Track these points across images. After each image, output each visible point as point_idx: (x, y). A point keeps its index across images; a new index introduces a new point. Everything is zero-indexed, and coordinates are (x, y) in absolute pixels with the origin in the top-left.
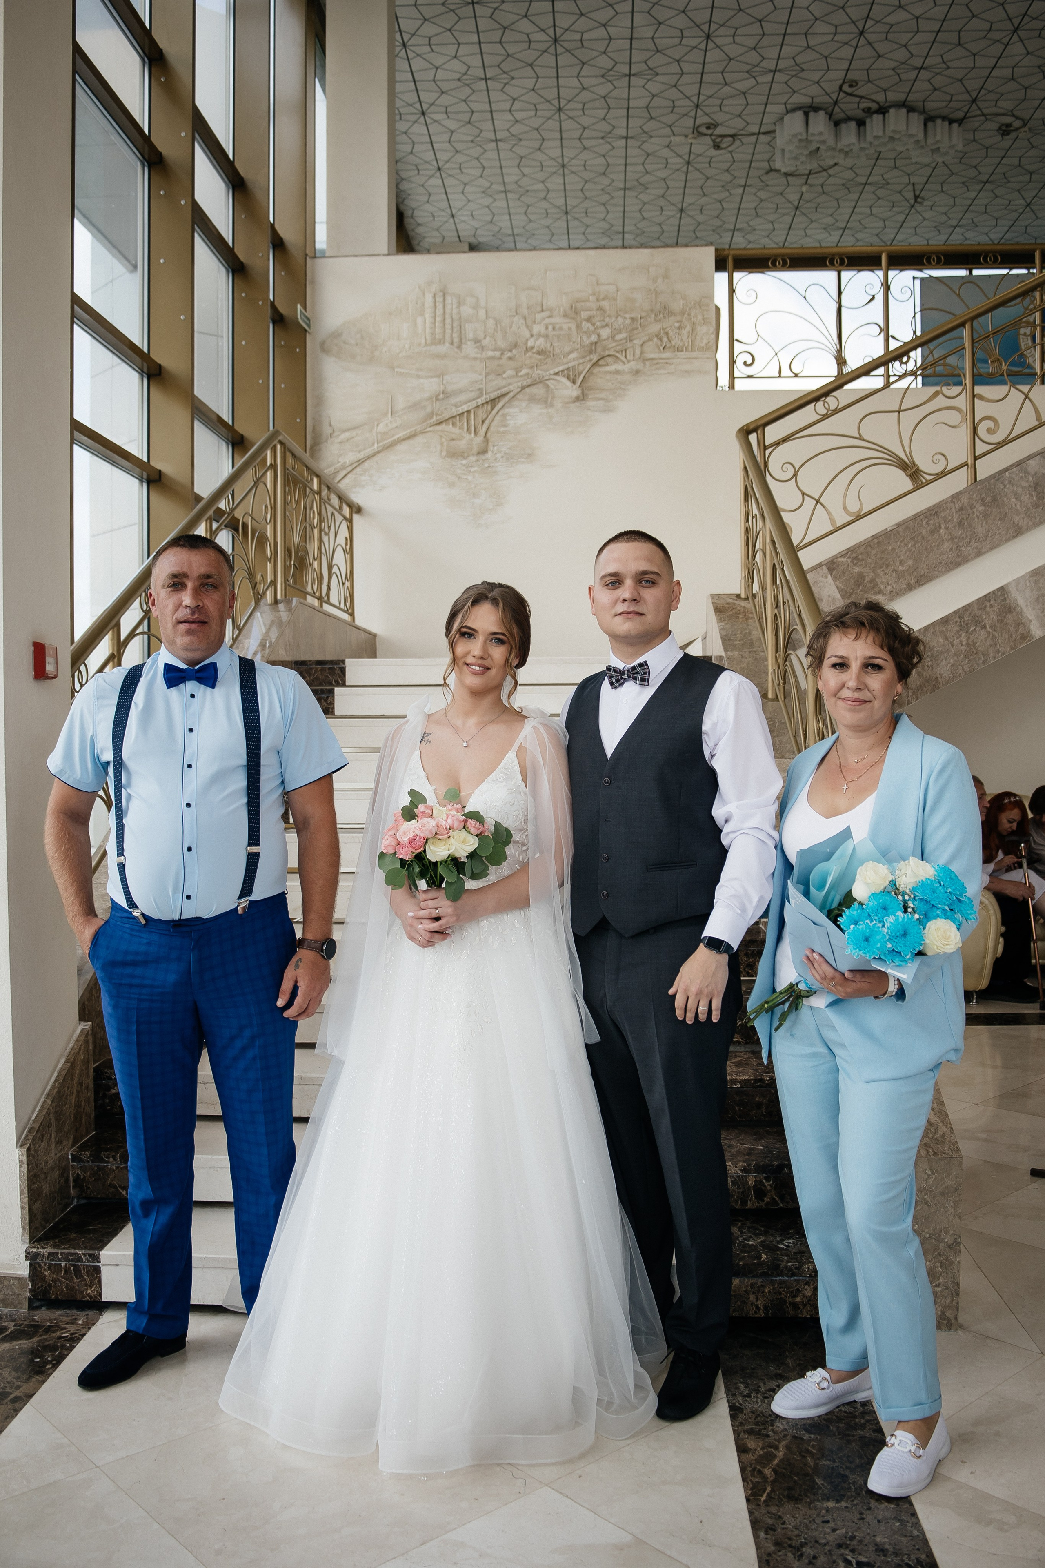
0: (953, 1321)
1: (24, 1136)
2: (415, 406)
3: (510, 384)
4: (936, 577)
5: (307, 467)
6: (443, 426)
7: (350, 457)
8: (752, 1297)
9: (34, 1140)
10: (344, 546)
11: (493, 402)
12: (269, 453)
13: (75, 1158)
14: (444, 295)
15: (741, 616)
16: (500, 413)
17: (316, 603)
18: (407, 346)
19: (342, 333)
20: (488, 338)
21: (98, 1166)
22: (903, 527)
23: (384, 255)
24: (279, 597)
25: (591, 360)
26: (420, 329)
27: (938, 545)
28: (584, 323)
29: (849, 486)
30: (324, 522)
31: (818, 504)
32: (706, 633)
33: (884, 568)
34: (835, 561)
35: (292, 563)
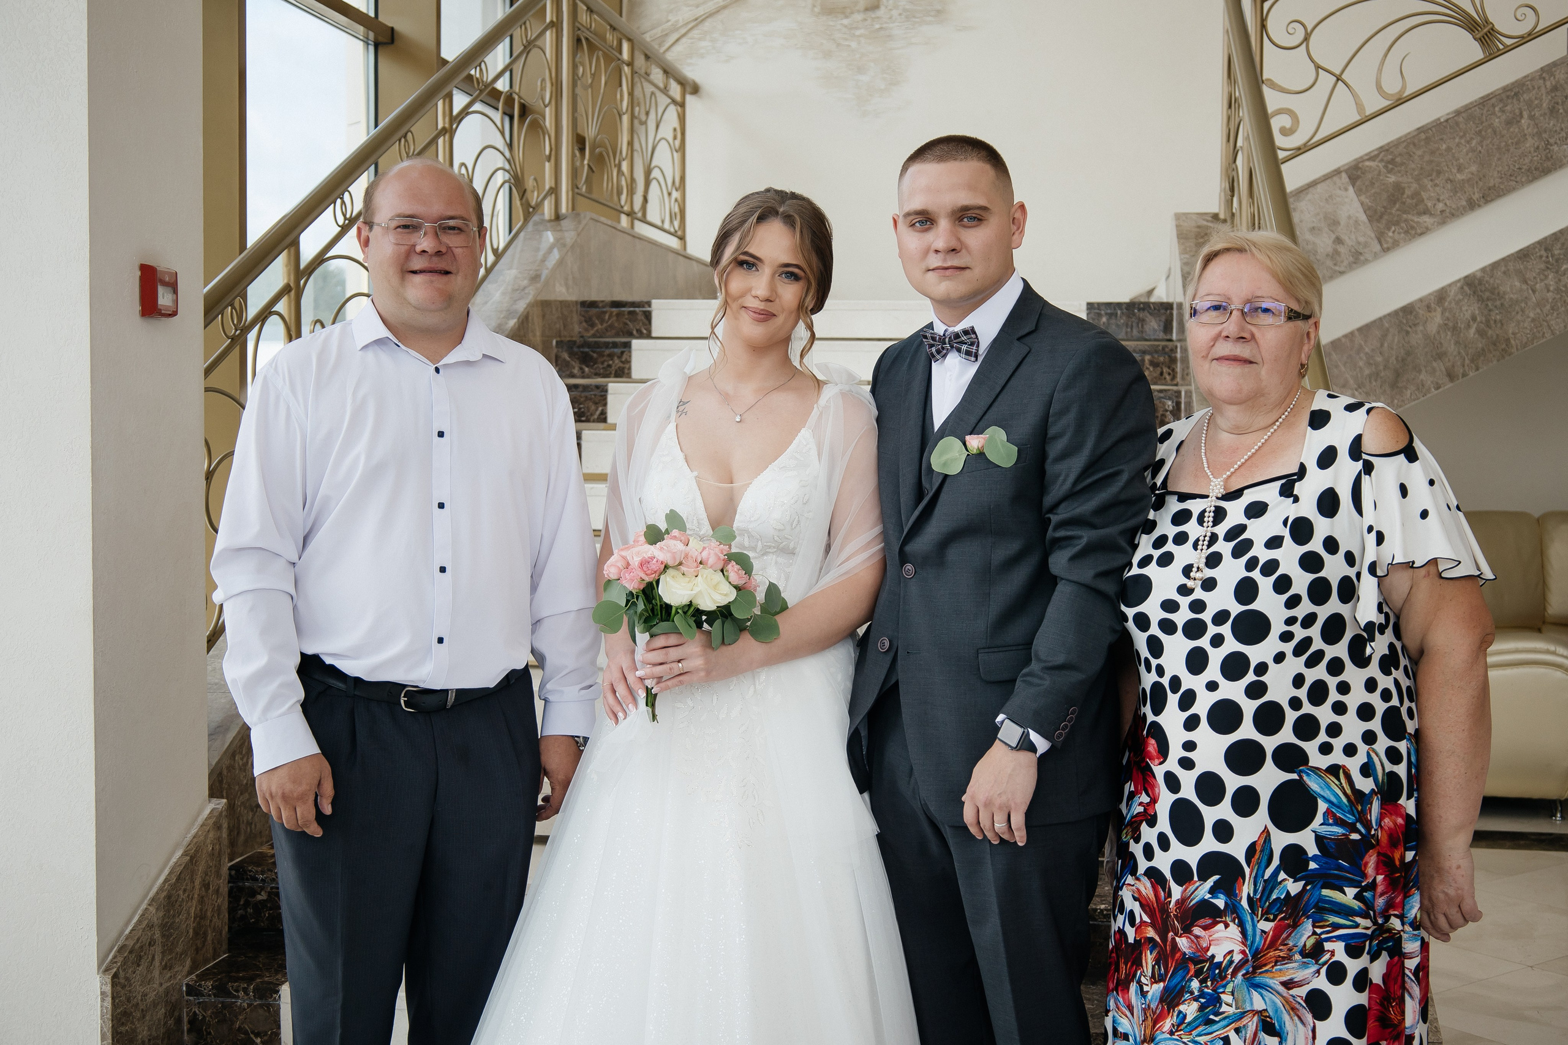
1: (110, 957)
4: (1509, 191)
7: (685, 14)
9: (124, 963)
10: (671, 140)
12: (548, 4)
13: (191, 990)
17: (624, 221)
21: (222, 1003)
22: (1464, 115)
24: (563, 210)
27: (1517, 143)
29: (1386, 55)
30: (639, 105)
31: (1340, 82)
32: (1170, 269)
33: (1433, 177)
34: (1360, 165)
35: (586, 162)
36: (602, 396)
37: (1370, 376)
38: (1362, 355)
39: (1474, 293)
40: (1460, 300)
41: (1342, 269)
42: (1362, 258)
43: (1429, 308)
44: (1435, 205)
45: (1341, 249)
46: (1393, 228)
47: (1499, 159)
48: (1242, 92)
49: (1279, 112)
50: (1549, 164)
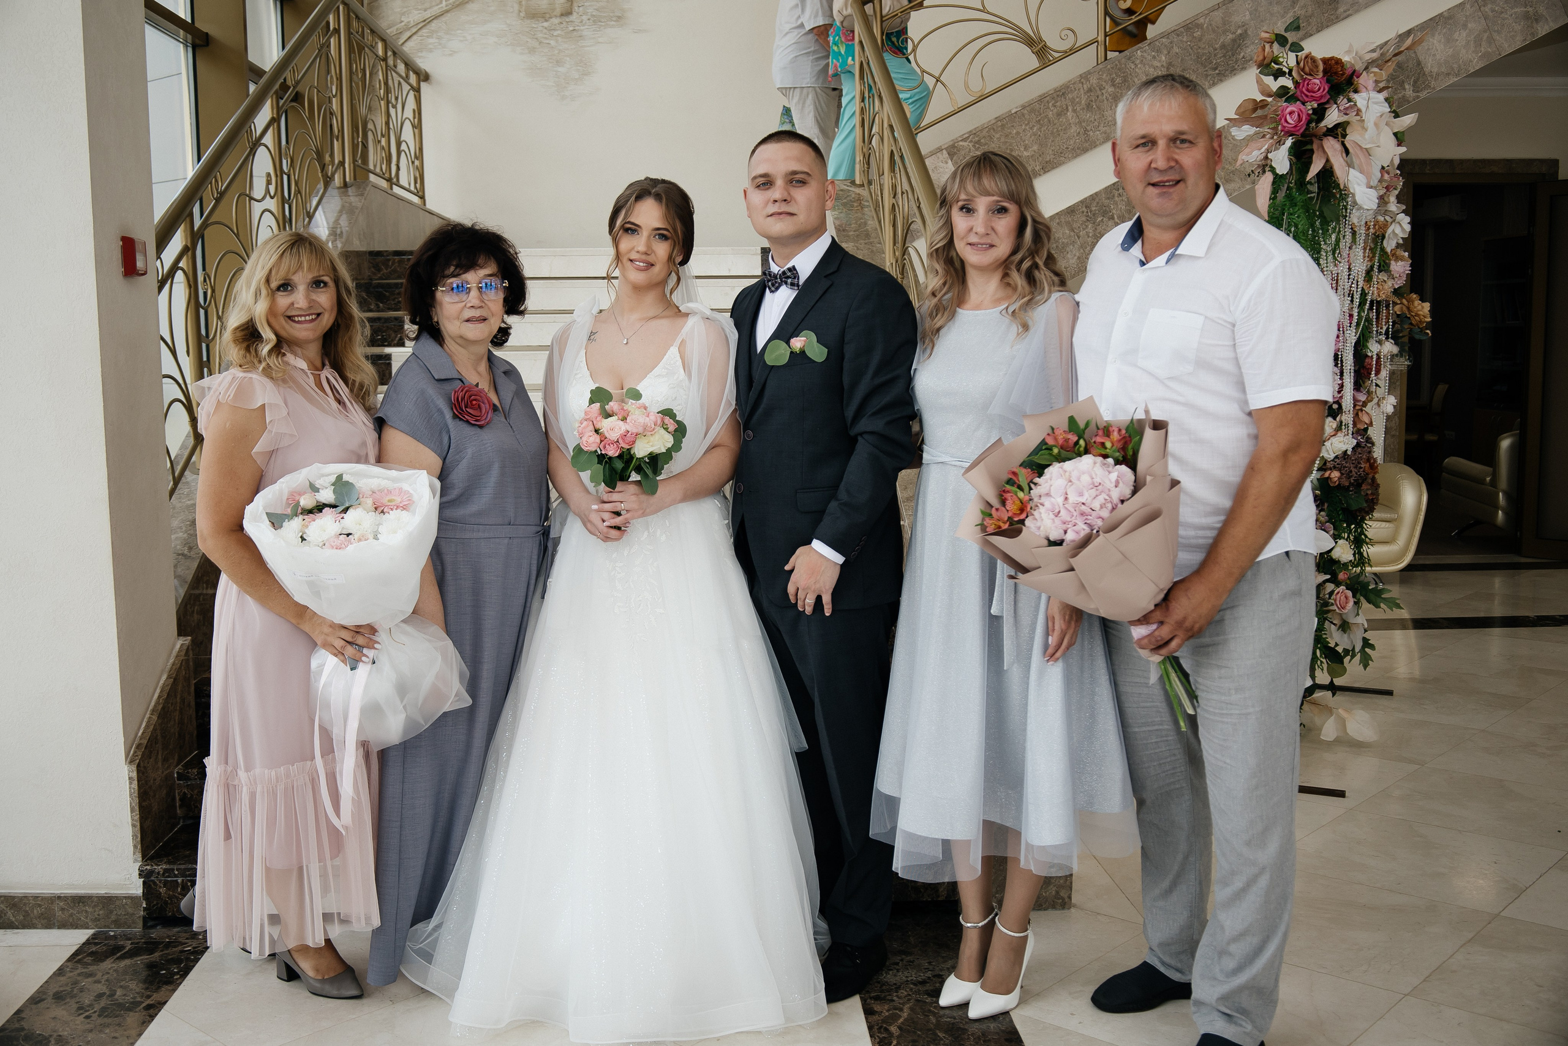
0: (1067, 900)
1: (132, 752)
5: (371, 29)
7: (415, 16)
9: (143, 755)
10: (412, 119)
12: (331, 18)
13: (181, 776)
15: (855, 204)
17: (384, 184)
22: (1028, 108)
24: (348, 180)
27: (1065, 130)
29: (971, 63)
30: (391, 92)
31: (939, 83)
35: (360, 140)
36: (400, 326)
47: (1053, 141)
50: (1087, 145)
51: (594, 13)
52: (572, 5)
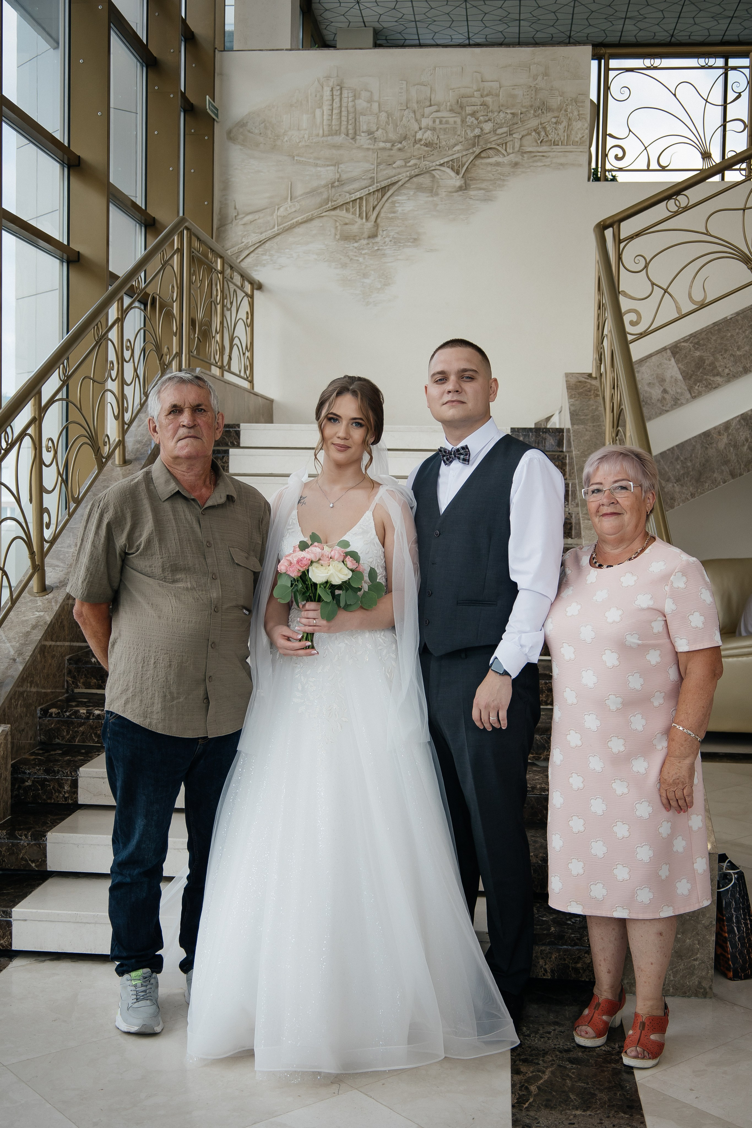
0: (708, 990)
2: (313, 192)
3: (399, 174)
5: (211, 249)
6: (337, 212)
7: (253, 238)
8: (541, 962)
10: (245, 319)
11: (384, 190)
12: (176, 238)
14: (341, 88)
15: (590, 394)
16: (390, 201)
17: (218, 371)
18: (306, 136)
19: (247, 122)
20: (380, 131)
21: (12, 843)
22: (742, 315)
23: (287, 50)
24: (184, 367)
25: (474, 152)
26: (318, 120)
28: (468, 117)
29: (694, 278)
30: (226, 298)
31: (666, 293)
32: (562, 407)
33: (723, 353)
34: (679, 345)
35: (196, 336)
37: (683, 474)
38: (679, 462)
39: (747, 424)
40: (739, 429)
41: (667, 409)
42: (679, 402)
43: (719, 433)
44: (723, 370)
45: (667, 396)
46: (698, 384)
48: (606, 300)
49: (629, 311)
51: (395, 236)
52: (378, 228)
